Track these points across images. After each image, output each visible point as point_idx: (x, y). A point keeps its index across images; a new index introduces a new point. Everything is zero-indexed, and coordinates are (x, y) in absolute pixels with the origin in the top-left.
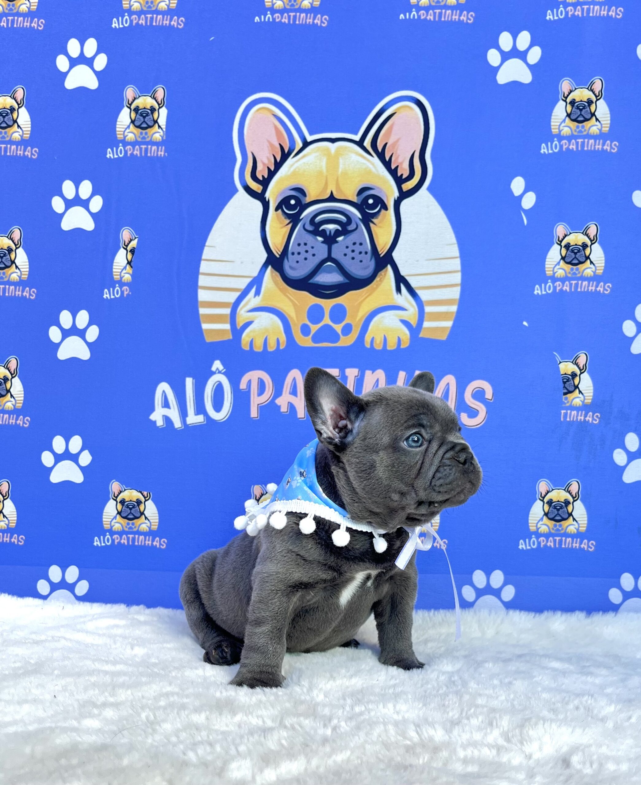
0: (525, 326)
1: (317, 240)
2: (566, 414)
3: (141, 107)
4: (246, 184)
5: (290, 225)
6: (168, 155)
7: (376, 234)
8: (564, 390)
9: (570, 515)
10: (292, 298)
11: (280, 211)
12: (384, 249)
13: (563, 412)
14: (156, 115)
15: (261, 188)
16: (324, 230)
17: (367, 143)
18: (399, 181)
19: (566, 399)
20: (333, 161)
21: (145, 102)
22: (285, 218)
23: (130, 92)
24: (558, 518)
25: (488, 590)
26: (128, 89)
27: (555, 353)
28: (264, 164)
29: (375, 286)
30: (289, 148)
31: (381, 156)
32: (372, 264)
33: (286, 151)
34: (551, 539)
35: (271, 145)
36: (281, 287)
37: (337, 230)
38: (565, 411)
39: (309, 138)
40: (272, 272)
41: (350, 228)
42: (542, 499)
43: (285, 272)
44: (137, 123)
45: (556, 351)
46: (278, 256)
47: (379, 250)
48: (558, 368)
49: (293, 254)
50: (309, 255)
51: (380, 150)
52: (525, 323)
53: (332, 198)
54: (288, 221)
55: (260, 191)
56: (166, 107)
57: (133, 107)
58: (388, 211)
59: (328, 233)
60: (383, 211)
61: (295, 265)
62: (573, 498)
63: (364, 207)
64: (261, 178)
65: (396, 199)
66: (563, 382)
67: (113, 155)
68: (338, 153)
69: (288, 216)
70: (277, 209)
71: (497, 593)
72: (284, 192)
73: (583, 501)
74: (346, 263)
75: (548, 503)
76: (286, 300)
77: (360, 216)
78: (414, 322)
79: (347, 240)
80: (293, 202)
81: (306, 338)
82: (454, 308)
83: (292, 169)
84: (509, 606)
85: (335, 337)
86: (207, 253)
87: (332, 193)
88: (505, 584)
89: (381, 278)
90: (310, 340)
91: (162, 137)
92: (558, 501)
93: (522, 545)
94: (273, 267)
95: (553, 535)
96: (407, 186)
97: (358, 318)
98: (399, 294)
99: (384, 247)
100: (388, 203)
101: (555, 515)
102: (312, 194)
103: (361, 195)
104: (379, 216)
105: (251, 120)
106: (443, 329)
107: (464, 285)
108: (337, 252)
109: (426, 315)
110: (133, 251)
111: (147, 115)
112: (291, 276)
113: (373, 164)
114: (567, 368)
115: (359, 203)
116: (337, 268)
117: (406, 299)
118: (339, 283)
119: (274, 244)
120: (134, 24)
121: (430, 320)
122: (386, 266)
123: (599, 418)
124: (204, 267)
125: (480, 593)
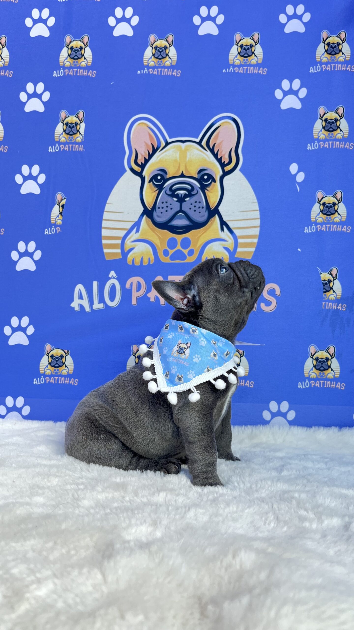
0: (299, 251)
1: (173, 200)
2: (325, 305)
3: (70, 122)
4: (131, 167)
5: (158, 191)
6: (85, 150)
7: (209, 197)
8: (324, 290)
9: (329, 367)
10: (158, 234)
11: (151, 183)
12: (214, 205)
13: (323, 303)
14: (78, 127)
15: (140, 169)
16: (177, 194)
17: (204, 143)
18: (223, 165)
19: (325, 295)
20: (183, 153)
21: (72, 119)
22: (155, 187)
23: (63, 114)
24: (322, 369)
25: (279, 413)
26: (62, 112)
27: (317, 267)
28: (142, 155)
29: (208, 227)
30: (157, 146)
31: (212, 151)
32: (206, 214)
33: (155, 148)
34: (318, 382)
35: (147, 145)
36: (152, 228)
37: (185, 194)
38: (325, 303)
39: (169, 140)
40: (146, 219)
41: (193, 193)
42: (312, 357)
43: (154, 219)
44: (67, 132)
45: (318, 267)
46: (150, 209)
47: (210, 206)
48: (320, 276)
49: (159, 208)
50: (168, 209)
51: (211, 147)
52: (299, 250)
53: (182, 176)
54: (156, 189)
55: (139, 171)
56: (85, 122)
57: (65, 122)
58: (216, 183)
59: (180, 196)
60: (213, 183)
61: (160, 214)
62: (331, 356)
63: (202, 180)
64: (140, 164)
65: (221, 176)
66: (323, 285)
67: (53, 150)
68: (186, 149)
69: (156, 186)
70: (149, 182)
71: (284, 415)
72: (154, 171)
73: (337, 358)
74: (191, 213)
75: (315, 359)
76: (155, 235)
77: (199, 186)
78: (231, 248)
79: (191, 200)
80: (159, 178)
81: (166, 257)
82: (256, 240)
83: (159, 159)
84: (292, 423)
85: (184, 257)
86: (107, 208)
87: (182, 172)
88: (289, 410)
89: (212, 222)
90: (169, 259)
91: (82, 140)
92: (322, 358)
93: (300, 385)
94: (147, 216)
95: (319, 380)
96: (228, 168)
97: (198, 246)
98: (222, 232)
99: (214, 204)
100: (216, 177)
101: (320, 367)
102: (170, 173)
103: (200, 174)
104: (211, 186)
105: (135, 130)
106: (249, 253)
107: (262, 226)
108: (185, 207)
109: (239, 245)
110: (63, 206)
111: (73, 127)
112: (157, 221)
113: (207, 155)
114: (325, 276)
115: (199, 178)
116: (185, 216)
117: (227, 234)
118: (186, 225)
119: (148, 203)
120: (66, 75)
121: (241, 247)
122: (215, 215)
123: (346, 307)
124: (106, 216)
125: (274, 415)
